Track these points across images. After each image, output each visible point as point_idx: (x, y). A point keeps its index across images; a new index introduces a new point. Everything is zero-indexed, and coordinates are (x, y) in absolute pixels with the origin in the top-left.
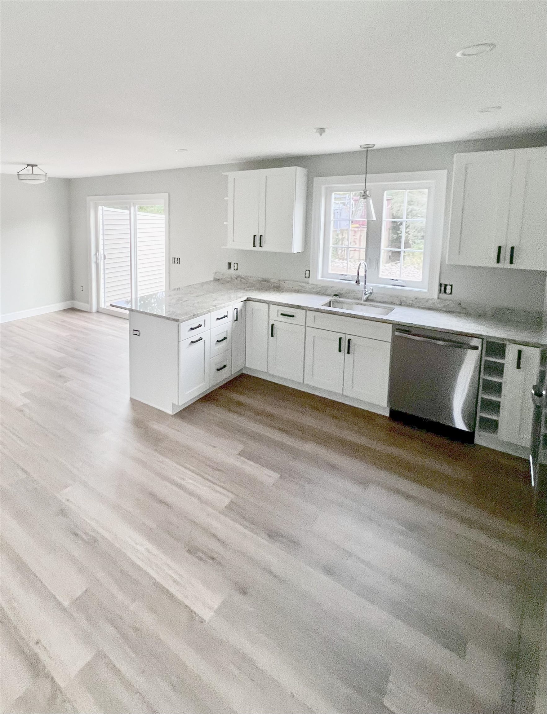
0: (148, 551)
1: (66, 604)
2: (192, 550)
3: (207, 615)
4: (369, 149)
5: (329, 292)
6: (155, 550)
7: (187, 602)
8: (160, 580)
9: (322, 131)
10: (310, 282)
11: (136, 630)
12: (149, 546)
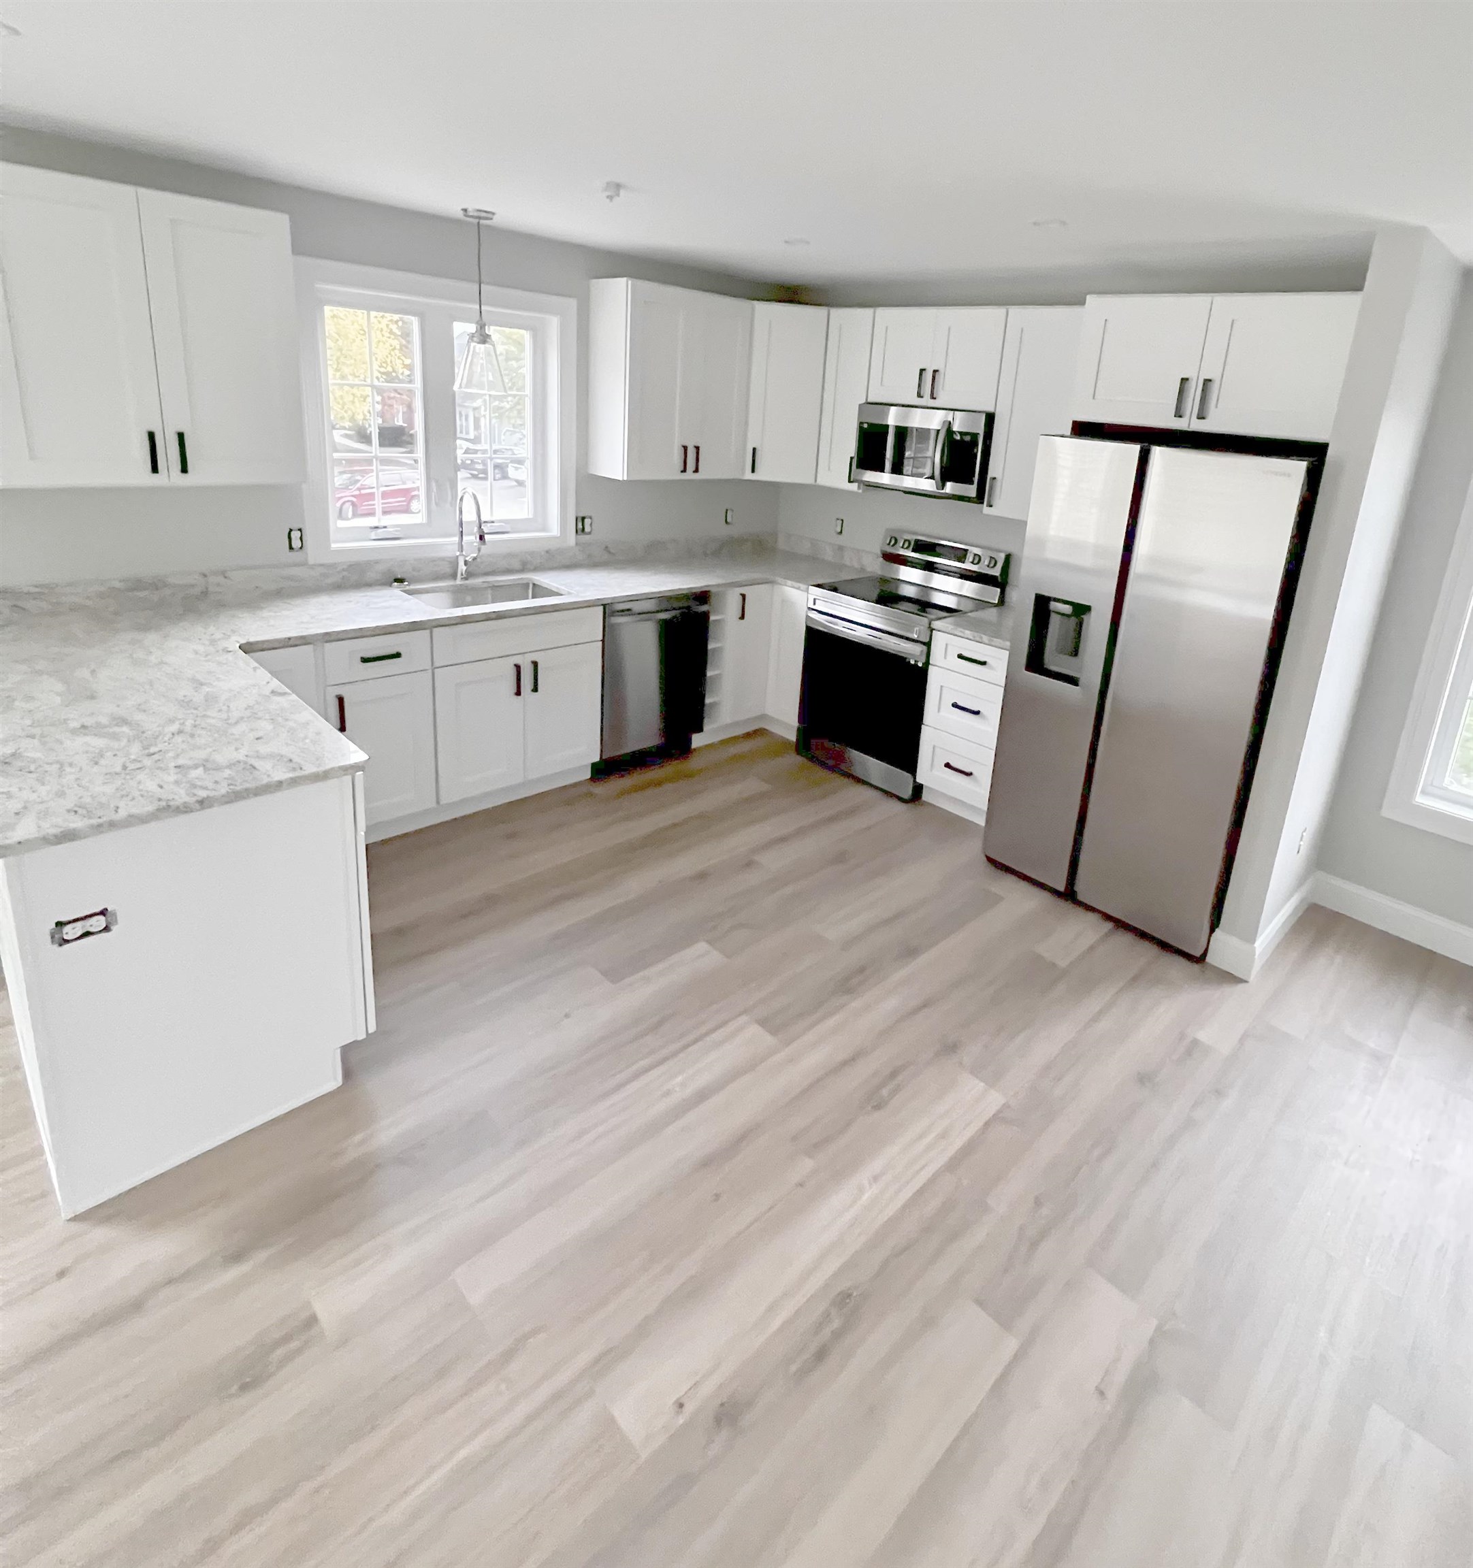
0: (876, 1178)
1: (1011, 1345)
2: (875, 1100)
3: (995, 1101)
4: (482, 222)
5: (371, 575)
6: (877, 1165)
7: (977, 1125)
8: (942, 1160)
9: (615, 188)
10: (311, 561)
11: (1038, 1203)
12: (863, 1176)
